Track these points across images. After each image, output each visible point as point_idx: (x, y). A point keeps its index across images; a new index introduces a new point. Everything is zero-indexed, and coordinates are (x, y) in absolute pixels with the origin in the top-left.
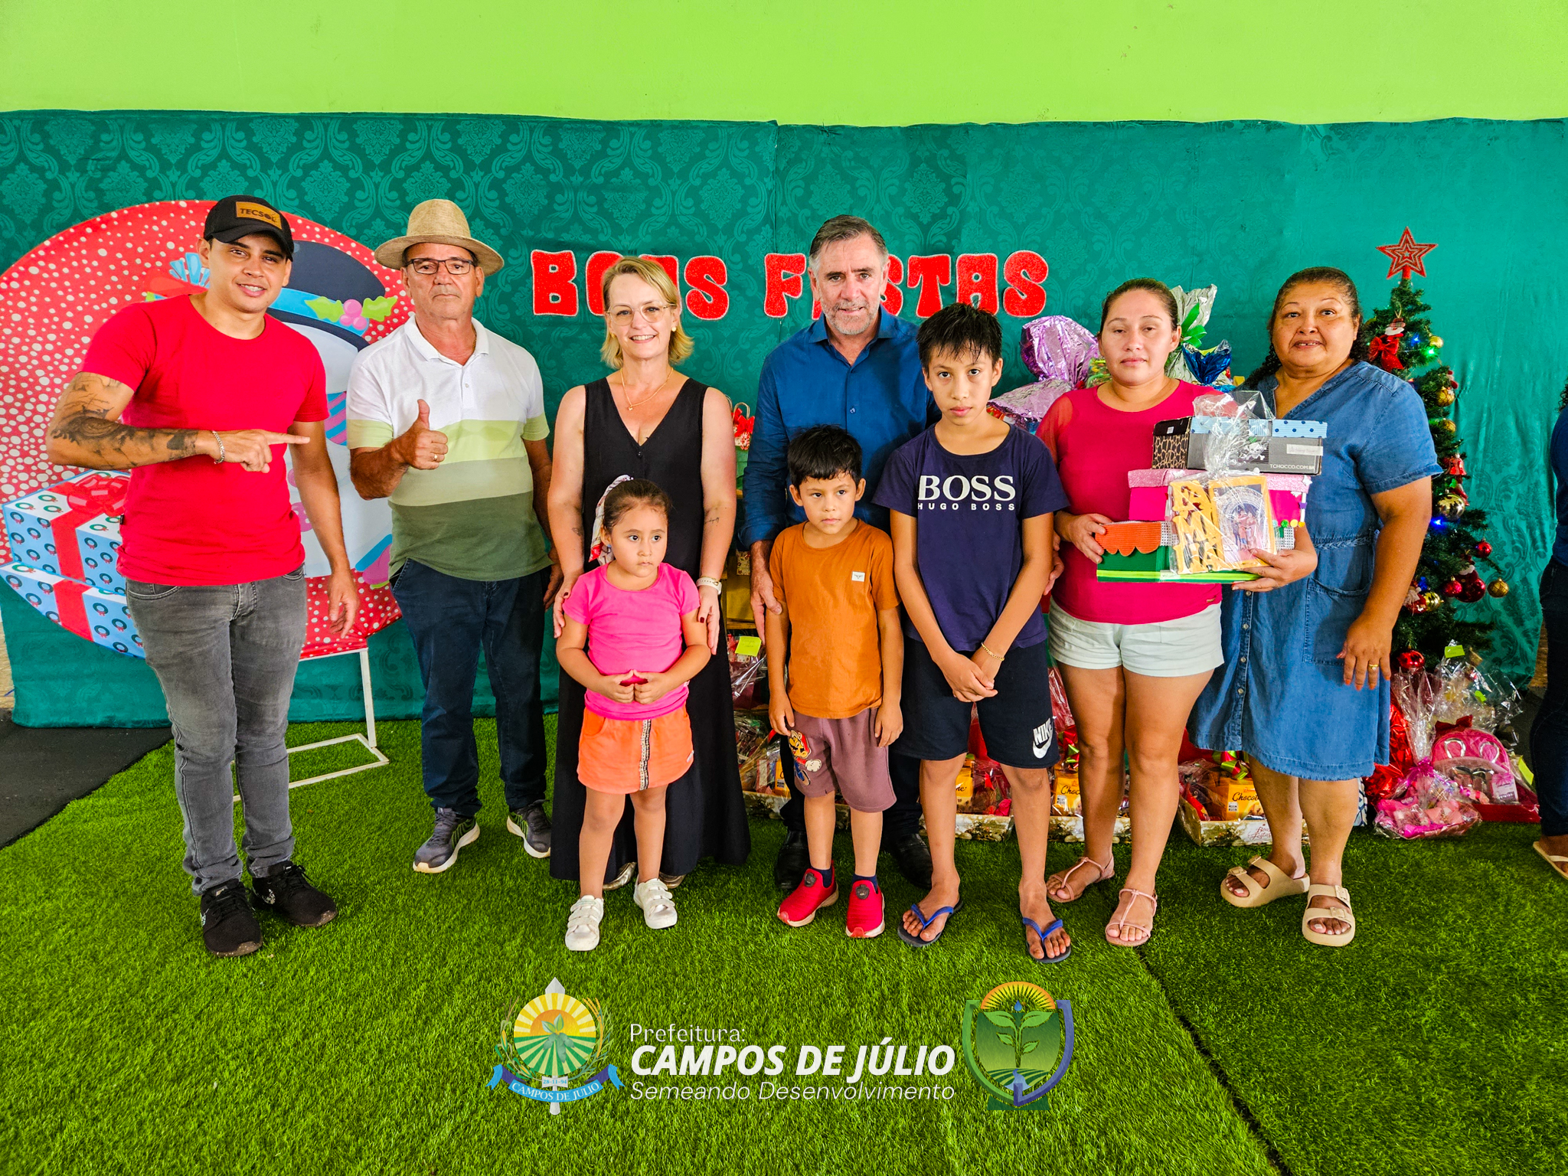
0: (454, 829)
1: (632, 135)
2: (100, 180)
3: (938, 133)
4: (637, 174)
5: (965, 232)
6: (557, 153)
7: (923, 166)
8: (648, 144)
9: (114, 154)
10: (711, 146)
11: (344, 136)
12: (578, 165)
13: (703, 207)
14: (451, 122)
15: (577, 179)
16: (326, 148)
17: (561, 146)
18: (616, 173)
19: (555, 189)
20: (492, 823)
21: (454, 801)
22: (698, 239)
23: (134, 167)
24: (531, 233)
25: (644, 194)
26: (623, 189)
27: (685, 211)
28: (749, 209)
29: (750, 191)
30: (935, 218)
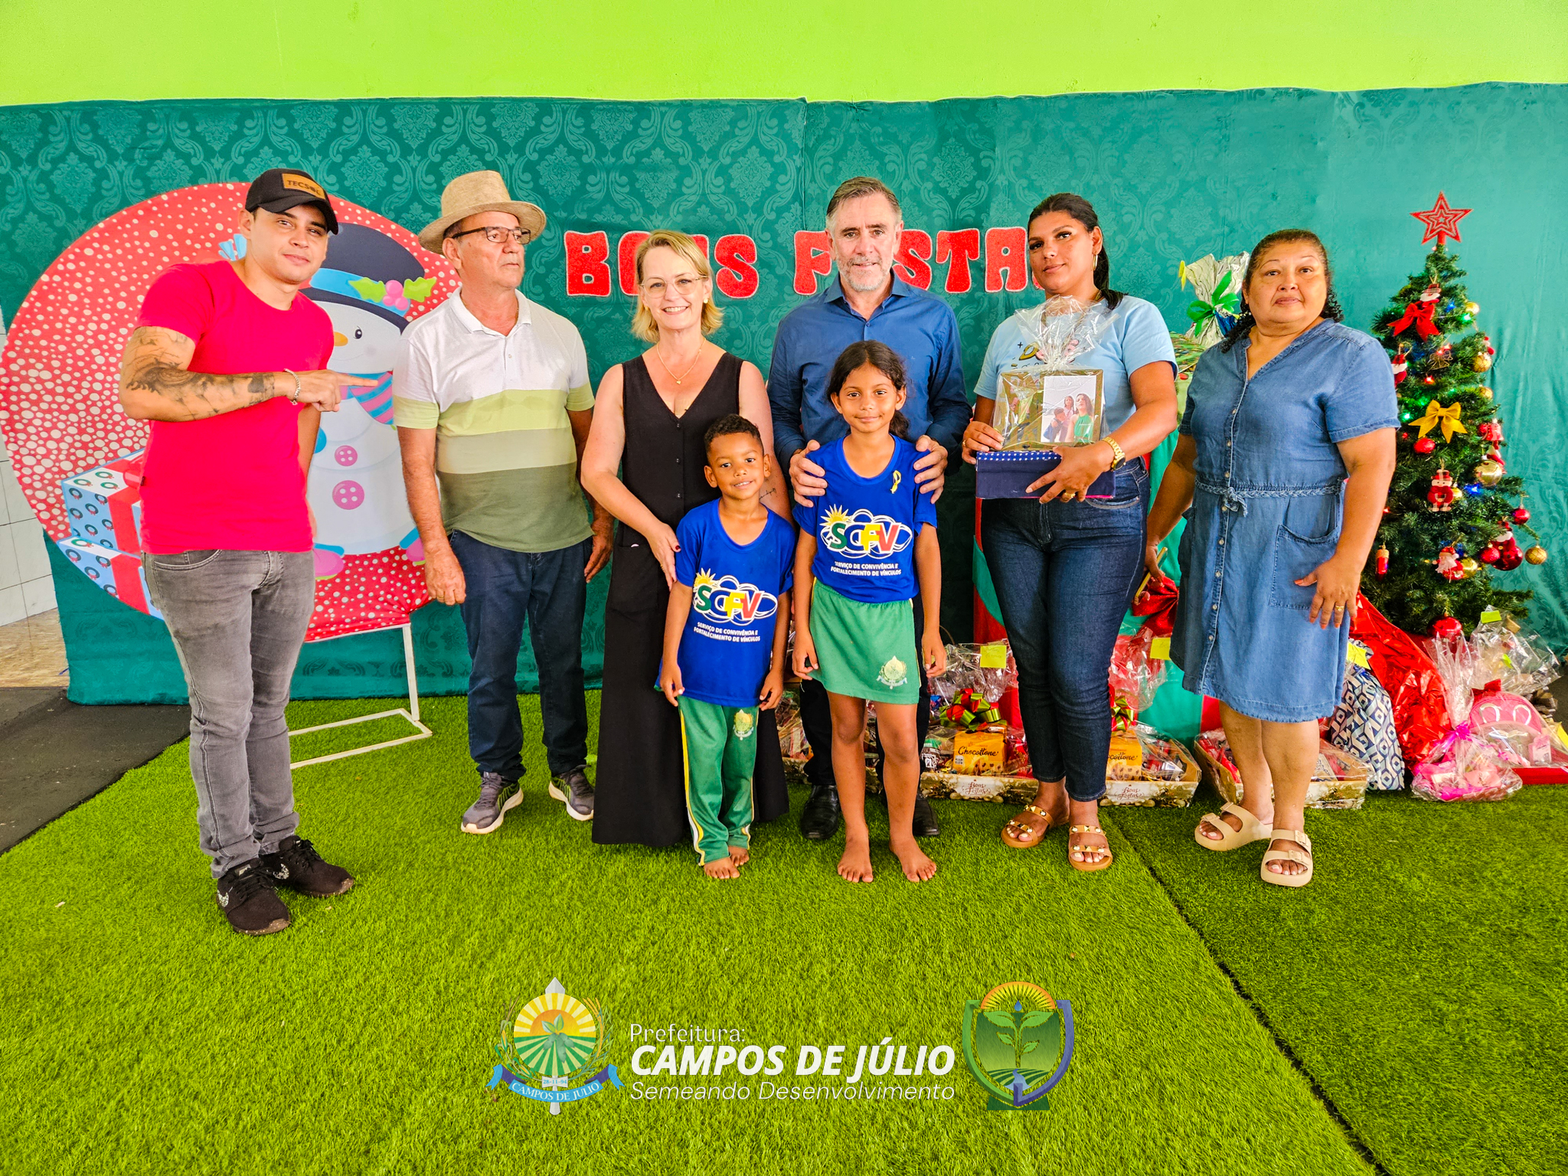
0: (500, 792)
1: (663, 115)
2: (148, 168)
3: (967, 108)
4: (668, 153)
5: (993, 206)
6: (590, 134)
7: (952, 140)
8: (678, 124)
9: (160, 142)
10: (741, 124)
11: (382, 121)
12: (610, 146)
13: (732, 185)
14: (486, 106)
15: (609, 160)
16: (365, 133)
17: (594, 127)
18: (647, 153)
19: (588, 170)
20: (535, 789)
21: (499, 765)
22: (728, 217)
23: (180, 154)
24: (564, 215)
25: (674, 174)
26: (654, 168)
27: (715, 190)
28: (778, 187)
29: (780, 169)
30: (964, 192)
